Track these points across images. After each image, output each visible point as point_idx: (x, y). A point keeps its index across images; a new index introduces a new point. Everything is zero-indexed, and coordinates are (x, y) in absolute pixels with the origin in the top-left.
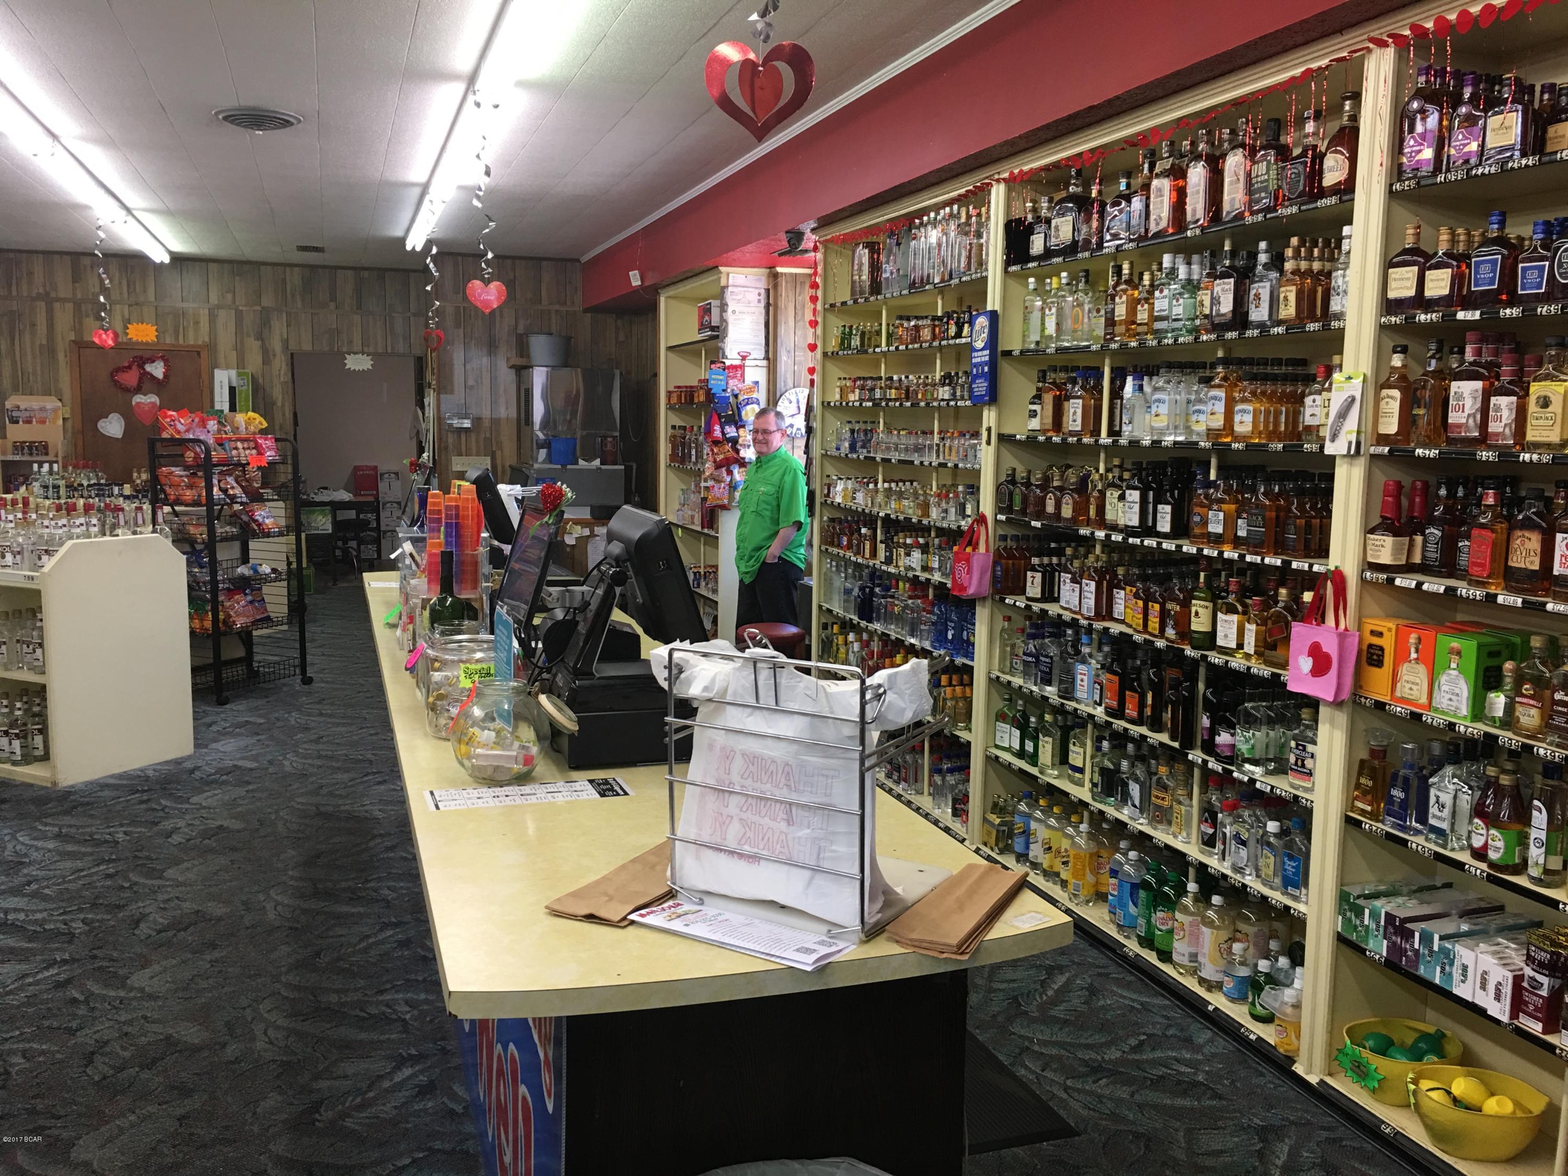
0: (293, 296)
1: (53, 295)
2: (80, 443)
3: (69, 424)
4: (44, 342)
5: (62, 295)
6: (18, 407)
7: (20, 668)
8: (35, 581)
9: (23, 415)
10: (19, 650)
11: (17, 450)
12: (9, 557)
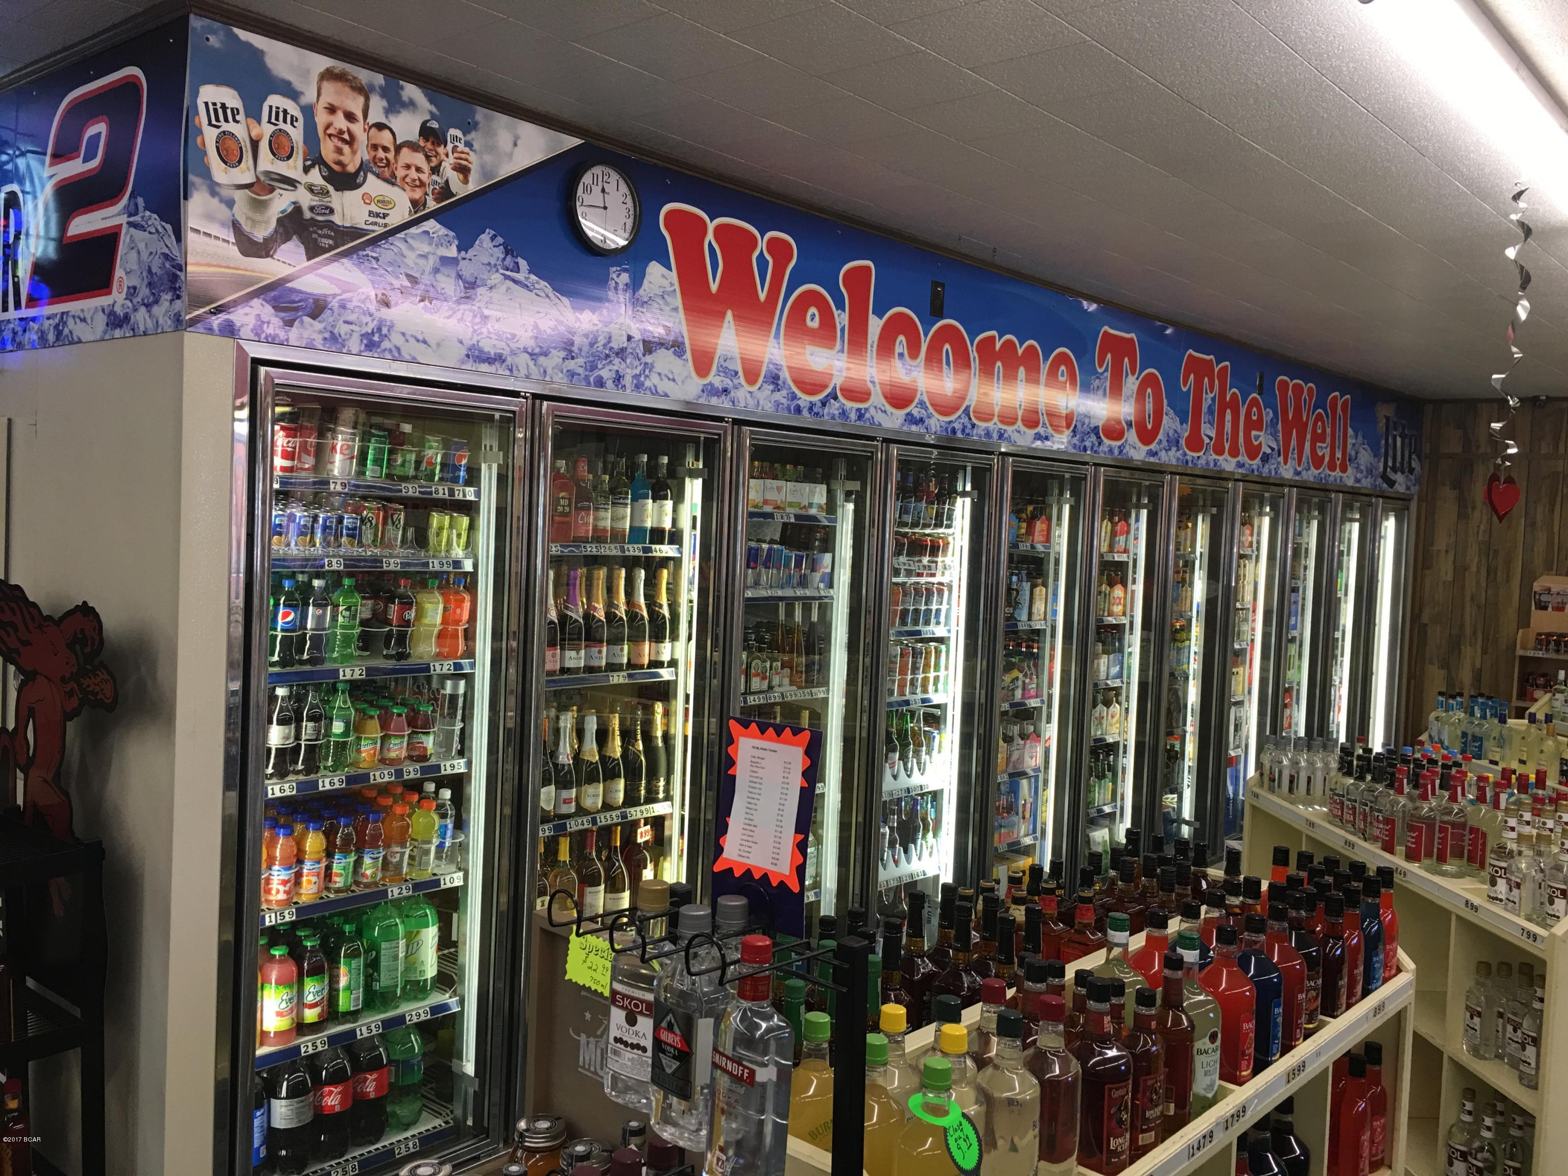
6: (1549, 590)
7: (1499, 1057)
8: (1538, 944)
9: (1553, 600)
10: (1500, 1029)
11: (1540, 643)
12: (1502, 885)
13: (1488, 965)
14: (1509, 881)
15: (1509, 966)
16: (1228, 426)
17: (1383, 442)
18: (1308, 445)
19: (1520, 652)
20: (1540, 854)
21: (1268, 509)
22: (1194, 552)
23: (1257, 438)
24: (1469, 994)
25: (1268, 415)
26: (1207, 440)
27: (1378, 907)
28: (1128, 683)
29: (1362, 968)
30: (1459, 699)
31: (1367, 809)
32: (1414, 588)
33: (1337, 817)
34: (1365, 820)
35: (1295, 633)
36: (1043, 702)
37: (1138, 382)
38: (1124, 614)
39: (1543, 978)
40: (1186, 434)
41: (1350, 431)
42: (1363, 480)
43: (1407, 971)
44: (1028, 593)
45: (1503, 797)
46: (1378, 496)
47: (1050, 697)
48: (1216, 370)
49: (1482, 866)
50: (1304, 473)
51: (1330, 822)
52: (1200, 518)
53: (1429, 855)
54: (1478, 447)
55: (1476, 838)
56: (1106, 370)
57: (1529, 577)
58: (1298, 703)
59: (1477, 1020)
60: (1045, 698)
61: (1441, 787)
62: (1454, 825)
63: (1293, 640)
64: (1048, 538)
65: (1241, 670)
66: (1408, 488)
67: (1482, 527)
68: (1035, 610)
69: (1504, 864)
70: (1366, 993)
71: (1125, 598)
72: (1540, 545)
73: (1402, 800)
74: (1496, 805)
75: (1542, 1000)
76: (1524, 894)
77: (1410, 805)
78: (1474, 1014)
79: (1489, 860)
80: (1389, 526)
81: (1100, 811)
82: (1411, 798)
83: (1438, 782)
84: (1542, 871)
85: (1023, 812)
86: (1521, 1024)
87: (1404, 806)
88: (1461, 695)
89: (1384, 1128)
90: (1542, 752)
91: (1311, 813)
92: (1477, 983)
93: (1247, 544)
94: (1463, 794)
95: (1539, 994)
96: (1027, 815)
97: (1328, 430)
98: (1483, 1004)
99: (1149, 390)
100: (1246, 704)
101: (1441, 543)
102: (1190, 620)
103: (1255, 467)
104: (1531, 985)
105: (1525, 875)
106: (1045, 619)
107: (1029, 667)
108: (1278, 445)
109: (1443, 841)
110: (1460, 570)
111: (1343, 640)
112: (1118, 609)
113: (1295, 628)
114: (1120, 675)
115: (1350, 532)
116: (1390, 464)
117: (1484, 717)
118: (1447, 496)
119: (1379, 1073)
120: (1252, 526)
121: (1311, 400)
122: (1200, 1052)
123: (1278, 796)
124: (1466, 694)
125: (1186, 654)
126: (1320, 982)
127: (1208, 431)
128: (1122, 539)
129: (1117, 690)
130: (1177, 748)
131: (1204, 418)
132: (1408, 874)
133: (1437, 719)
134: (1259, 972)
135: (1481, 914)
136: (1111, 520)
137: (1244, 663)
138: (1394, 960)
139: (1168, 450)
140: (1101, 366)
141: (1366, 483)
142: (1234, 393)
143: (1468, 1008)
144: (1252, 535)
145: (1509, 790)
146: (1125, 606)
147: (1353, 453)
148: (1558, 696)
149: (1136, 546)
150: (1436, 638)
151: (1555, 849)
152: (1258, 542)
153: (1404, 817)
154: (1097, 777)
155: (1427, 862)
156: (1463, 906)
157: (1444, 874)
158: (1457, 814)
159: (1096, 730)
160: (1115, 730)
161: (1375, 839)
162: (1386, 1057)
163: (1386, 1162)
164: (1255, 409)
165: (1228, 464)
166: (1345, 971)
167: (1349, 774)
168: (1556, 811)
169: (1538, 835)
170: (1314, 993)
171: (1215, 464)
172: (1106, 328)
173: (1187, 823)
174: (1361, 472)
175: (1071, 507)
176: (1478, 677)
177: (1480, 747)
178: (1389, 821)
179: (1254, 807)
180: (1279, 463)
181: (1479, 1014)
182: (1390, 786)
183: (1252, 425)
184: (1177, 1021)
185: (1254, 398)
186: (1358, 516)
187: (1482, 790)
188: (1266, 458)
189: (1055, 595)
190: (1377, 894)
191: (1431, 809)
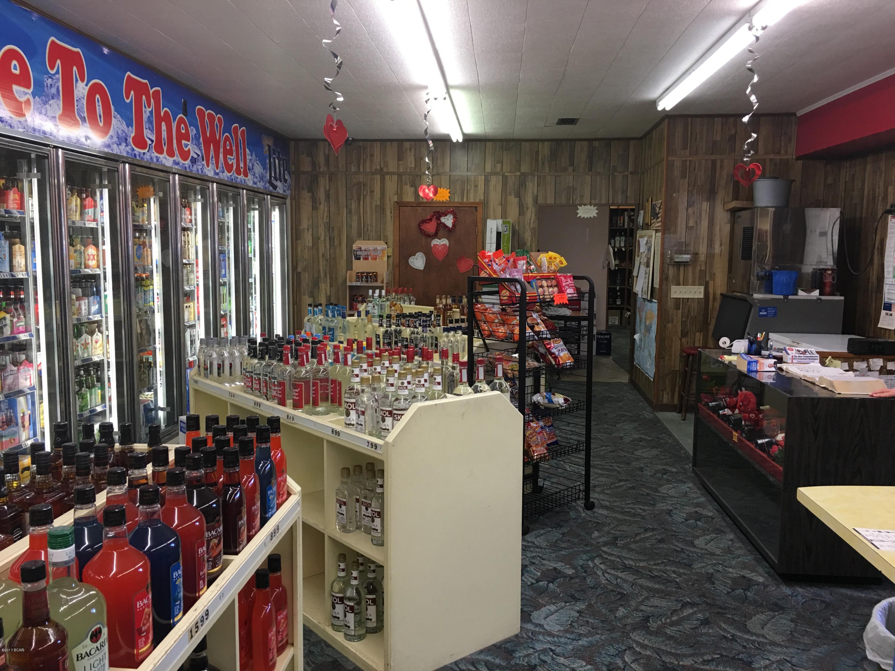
0: (543, 163)
1: (385, 170)
2: (397, 273)
3: (391, 259)
4: (378, 203)
5: (391, 170)
6: (360, 248)
7: (358, 528)
8: (378, 451)
9: (363, 254)
10: (358, 510)
11: (358, 278)
12: (353, 415)
13: (348, 469)
14: (357, 410)
15: (360, 467)
16: (164, 134)
17: (268, 161)
18: (221, 156)
19: (349, 284)
20: (374, 389)
21: (199, 197)
22: (150, 223)
23: (186, 146)
24: (338, 492)
25: (193, 131)
26: (149, 142)
27: (268, 450)
28: (107, 317)
29: (259, 504)
30: (320, 308)
31: (267, 378)
32: (292, 249)
33: (250, 388)
34: (266, 386)
35: (226, 280)
36: (31, 335)
37: (87, 88)
38: (98, 267)
39: (382, 471)
40: (133, 135)
41: (248, 151)
42: (258, 183)
43: (295, 494)
44: (7, 249)
45: (349, 357)
46: (268, 195)
47: (38, 330)
48: (151, 92)
49: (340, 405)
50: (221, 174)
51: (245, 392)
52: (152, 200)
53: (307, 403)
54: (320, 168)
55: (335, 387)
56: (57, 72)
57: (350, 242)
58: (230, 323)
59: (344, 507)
60: (34, 332)
61: (312, 357)
62: (321, 380)
63: (224, 284)
64: (21, 206)
65: (191, 304)
66: (284, 191)
67: (325, 214)
68: (15, 263)
69: (353, 400)
70: (264, 521)
71: (98, 256)
72: (355, 224)
73: (289, 368)
74: (346, 363)
75: (382, 486)
76: (367, 418)
77: (294, 371)
78: (342, 504)
79: (344, 400)
80: (276, 215)
81: (92, 411)
82: (294, 366)
83: (310, 354)
84: (376, 401)
85: (23, 423)
86: (371, 504)
87: (290, 372)
88: (321, 305)
89: (286, 617)
90: (366, 332)
91: (234, 388)
92: (342, 483)
93: (188, 221)
94: (326, 359)
95: (380, 483)
96: (27, 424)
97: (234, 148)
98: (347, 496)
99: (98, 96)
100: (197, 326)
101: (305, 224)
102: (152, 272)
103: (187, 166)
104: (374, 477)
105: (366, 405)
106: (26, 270)
107: (16, 309)
108: (202, 153)
109: (316, 391)
110: (316, 239)
111: (255, 284)
112: (92, 263)
113: (225, 276)
114: (99, 311)
115: (254, 217)
116: (273, 175)
117: (334, 316)
118: (306, 196)
119: (280, 577)
120: (190, 209)
121: (220, 127)
122: (80, 657)
123: (211, 380)
124: (324, 305)
125: (151, 295)
126: (221, 529)
127: (149, 135)
128: (90, 211)
129: (99, 324)
130: (151, 360)
131: (145, 125)
132: (295, 418)
133: (308, 320)
134: (156, 541)
135: (342, 437)
136: (79, 195)
137: (193, 299)
138: (286, 486)
139: (119, 144)
140: (52, 69)
141: (260, 185)
142: (166, 112)
143: (338, 500)
144: (191, 214)
145: (352, 353)
146: (98, 261)
147: (251, 165)
148: (370, 304)
149: (102, 217)
150: (306, 279)
151: (383, 385)
152: (196, 220)
153: (290, 380)
154: (87, 387)
155: (306, 407)
156: (330, 433)
157: (317, 414)
158: (323, 372)
159: (83, 353)
160: (99, 351)
161: (274, 398)
162: (284, 564)
163: (290, 642)
164: (182, 125)
165: (167, 161)
166: (244, 510)
167: (255, 356)
168: (381, 360)
169: (373, 378)
170: (216, 541)
171: (157, 160)
172: (52, 38)
173: (162, 409)
174: (257, 178)
175: (38, 180)
176: (329, 298)
177: (333, 334)
178: (281, 384)
179: (196, 391)
180: (203, 165)
181: (345, 503)
182: (281, 360)
183: (181, 137)
184: (43, 638)
185: (181, 118)
186: (257, 207)
187: (336, 354)
188: (194, 161)
189: (34, 251)
190: (267, 440)
191: (307, 372)
